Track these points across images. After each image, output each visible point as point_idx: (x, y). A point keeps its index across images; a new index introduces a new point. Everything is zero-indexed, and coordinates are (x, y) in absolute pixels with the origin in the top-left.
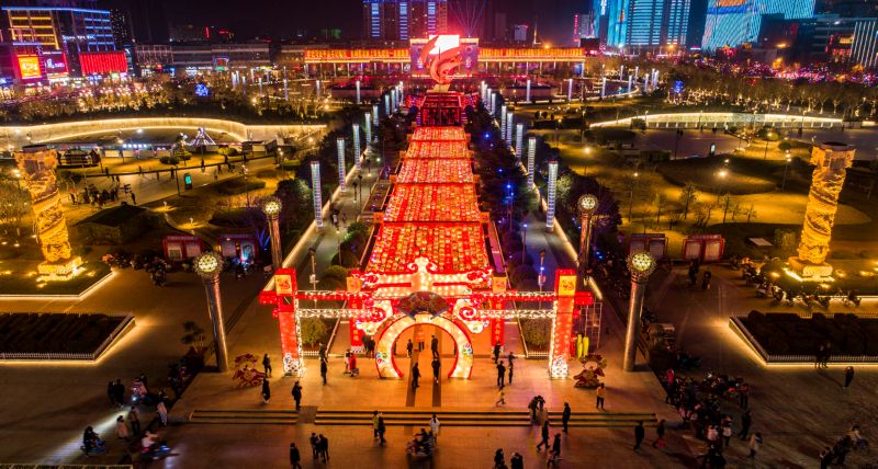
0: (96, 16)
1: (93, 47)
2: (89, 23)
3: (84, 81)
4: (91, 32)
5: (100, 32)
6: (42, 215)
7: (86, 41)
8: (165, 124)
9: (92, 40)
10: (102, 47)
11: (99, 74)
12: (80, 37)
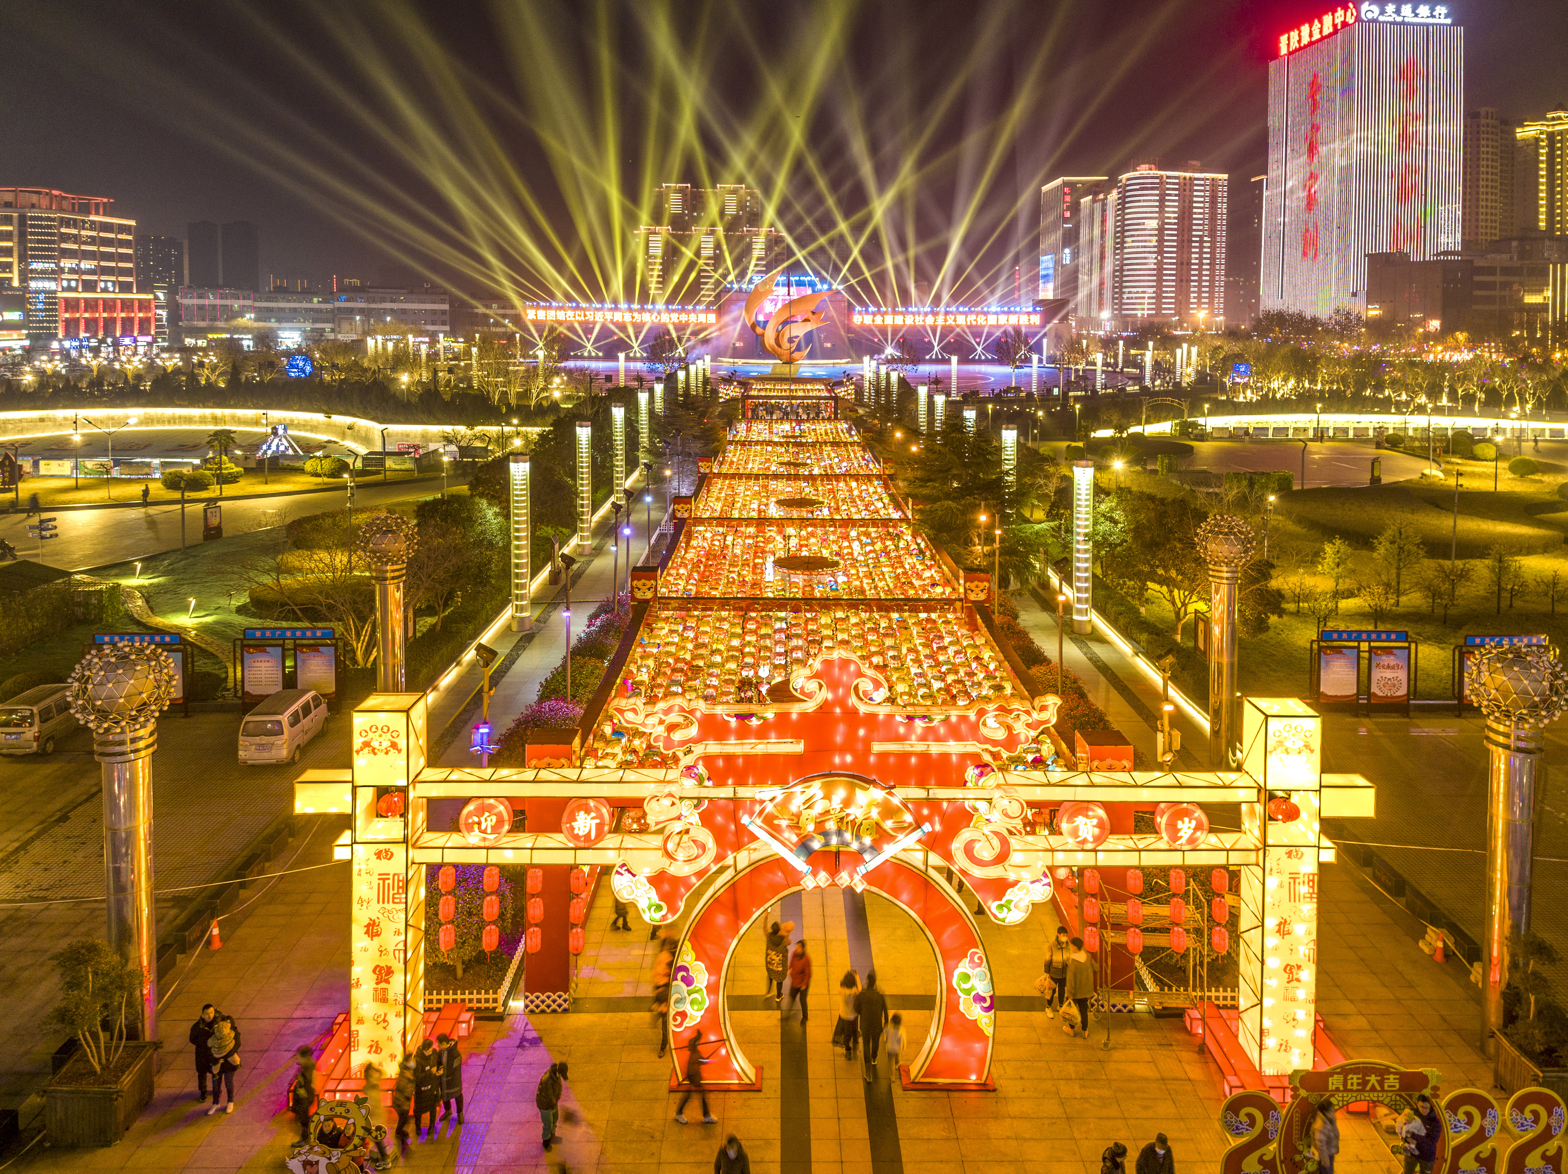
0: (106, 227)
2: (90, 241)
4: (90, 256)
8: (203, 420)
9: (90, 273)
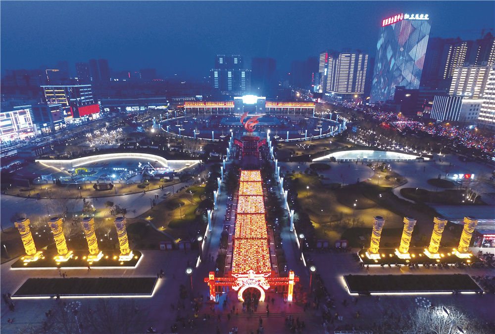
0: (85, 87)
1: (84, 103)
2: (82, 92)
3: (80, 120)
4: (83, 96)
5: (87, 95)
6: (121, 240)
7: (80, 100)
9: (83, 100)
10: (88, 102)
11: (87, 115)
12: (78, 99)
